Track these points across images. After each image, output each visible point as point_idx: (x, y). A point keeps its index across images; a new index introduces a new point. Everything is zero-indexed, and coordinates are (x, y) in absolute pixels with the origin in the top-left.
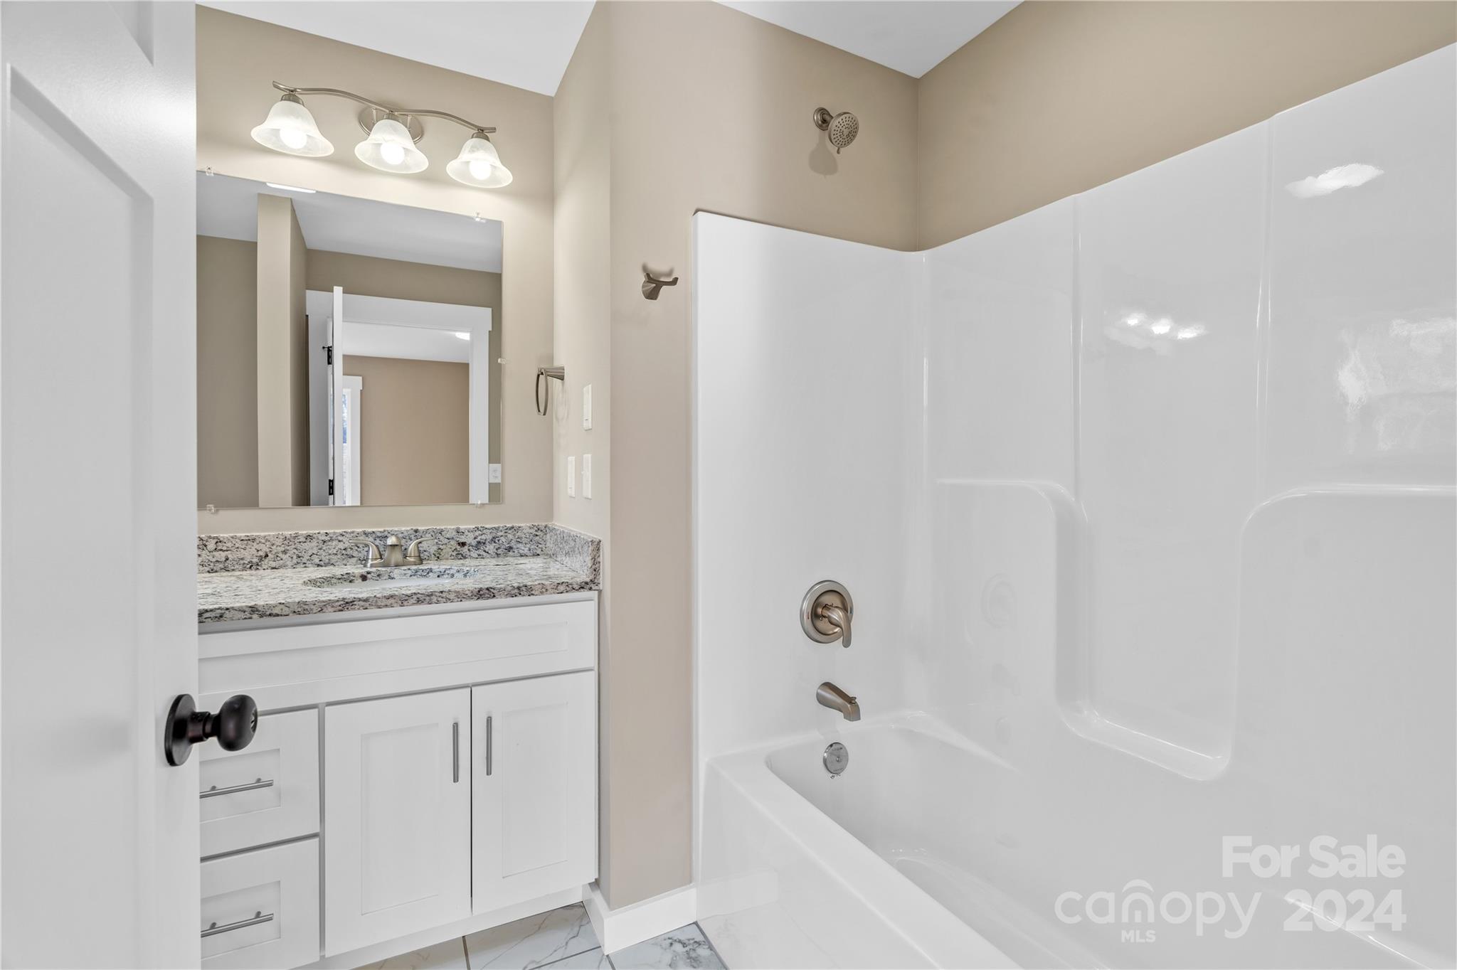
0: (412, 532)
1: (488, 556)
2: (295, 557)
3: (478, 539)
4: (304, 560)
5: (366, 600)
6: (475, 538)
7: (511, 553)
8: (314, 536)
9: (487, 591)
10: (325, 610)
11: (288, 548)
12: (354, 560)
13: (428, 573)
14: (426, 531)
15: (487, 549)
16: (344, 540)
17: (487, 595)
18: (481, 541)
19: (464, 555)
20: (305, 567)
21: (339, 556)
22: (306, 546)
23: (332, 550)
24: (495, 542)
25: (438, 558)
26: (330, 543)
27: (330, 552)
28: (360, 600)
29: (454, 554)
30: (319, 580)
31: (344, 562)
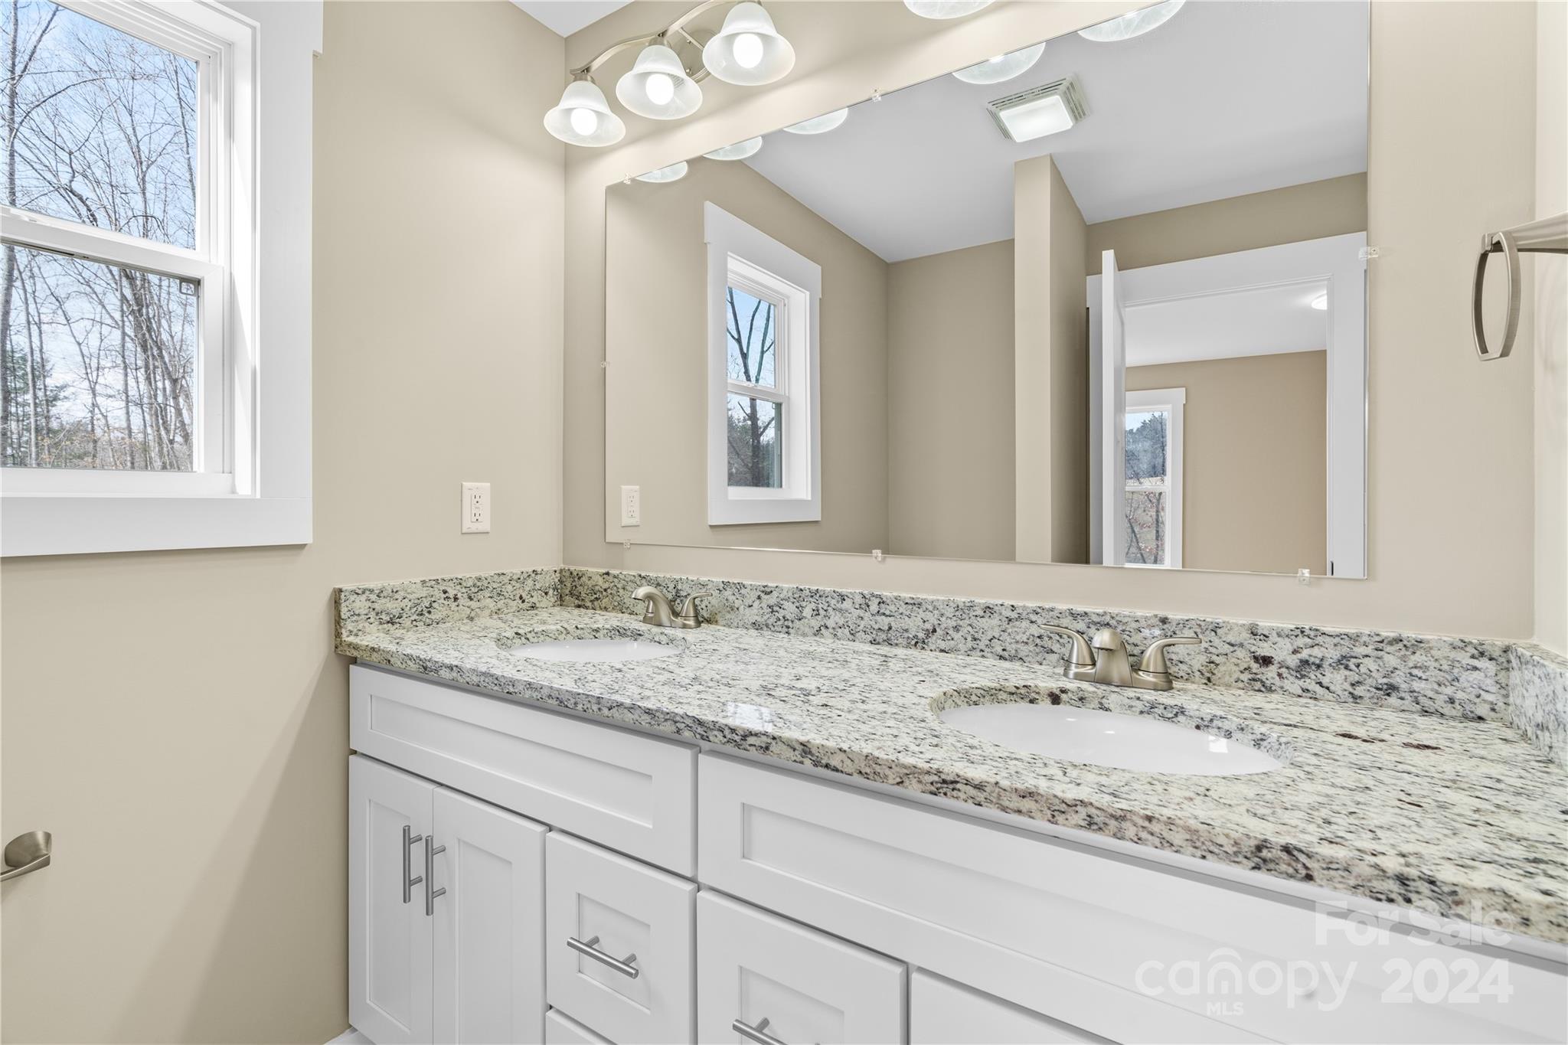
0: (1155, 621)
1: (1330, 696)
2: (969, 639)
3: (1304, 654)
4: (982, 645)
5: (979, 787)
6: (1295, 652)
7: (1393, 700)
8: (996, 608)
9: (1285, 856)
10: (907, 782)
11: (961, 623)
12: (1054, 658)
13: (1176, 715)
14: (1185, 624)
15: (1325, 681)
16: (1039, 622)
17: (1283, 867)
18: (1312, 660)
19: (1268, 683)
20: (983, 656)
21: (1031, 647)
22: (984, 623)
23: (1021, 635)
24: (1347, 667)
25: (1209, 679)
26: (1018, 623)
27: (1018, 638)
28: (967, 783)
29: (1246, 677)
30: (975, 691)
31: (1039, 658)
